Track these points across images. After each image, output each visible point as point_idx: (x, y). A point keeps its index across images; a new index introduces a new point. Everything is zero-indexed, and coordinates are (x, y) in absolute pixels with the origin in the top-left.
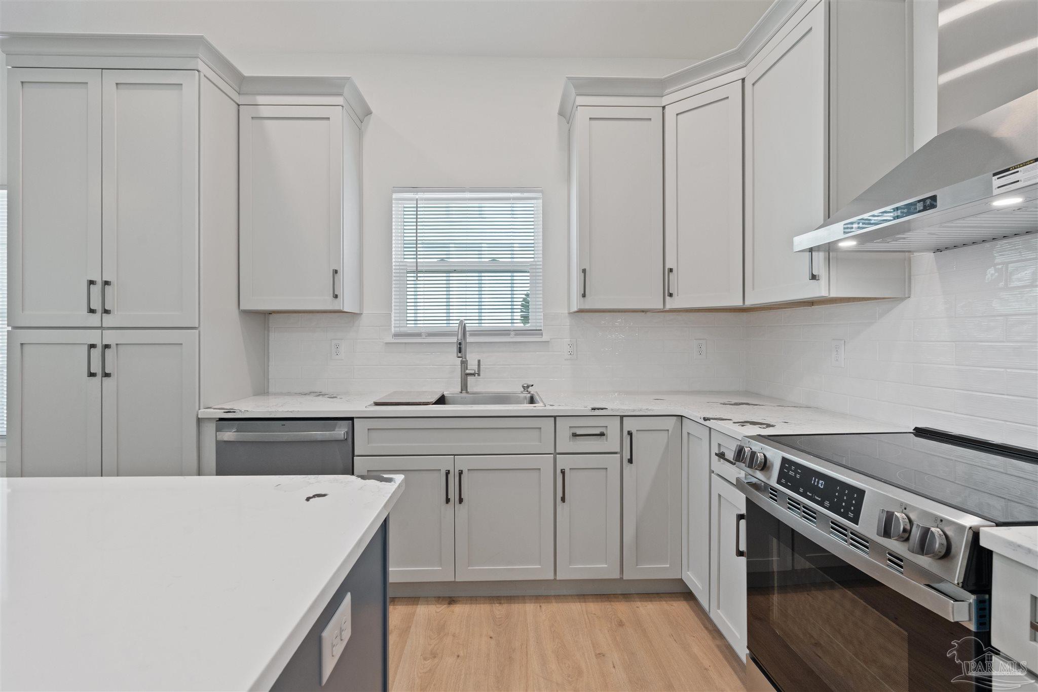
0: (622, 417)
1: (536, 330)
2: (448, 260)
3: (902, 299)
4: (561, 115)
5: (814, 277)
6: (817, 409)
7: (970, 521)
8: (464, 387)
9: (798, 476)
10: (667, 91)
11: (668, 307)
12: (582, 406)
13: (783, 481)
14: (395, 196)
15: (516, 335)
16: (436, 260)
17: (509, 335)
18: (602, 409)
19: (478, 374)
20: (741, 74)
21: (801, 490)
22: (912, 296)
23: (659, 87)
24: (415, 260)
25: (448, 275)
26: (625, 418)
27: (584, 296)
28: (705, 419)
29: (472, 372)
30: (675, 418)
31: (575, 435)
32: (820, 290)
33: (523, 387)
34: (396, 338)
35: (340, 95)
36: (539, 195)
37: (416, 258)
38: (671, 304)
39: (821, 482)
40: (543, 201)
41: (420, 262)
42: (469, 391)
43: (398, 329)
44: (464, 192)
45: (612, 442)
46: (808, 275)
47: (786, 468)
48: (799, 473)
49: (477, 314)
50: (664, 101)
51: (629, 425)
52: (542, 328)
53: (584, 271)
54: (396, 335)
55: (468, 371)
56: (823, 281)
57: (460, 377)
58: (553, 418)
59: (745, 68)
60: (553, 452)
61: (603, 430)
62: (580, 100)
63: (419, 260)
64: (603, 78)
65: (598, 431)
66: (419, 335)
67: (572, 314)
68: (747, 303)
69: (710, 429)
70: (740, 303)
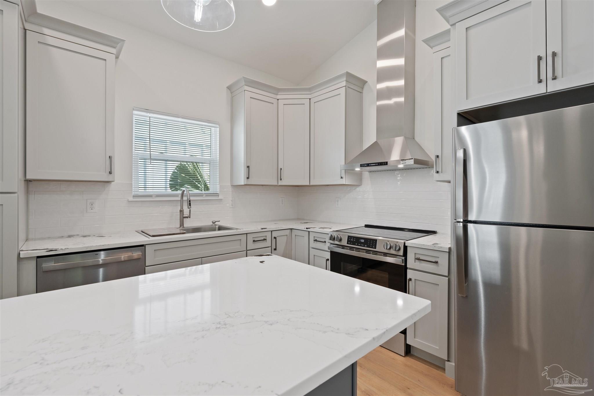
0: (272, 231)
1: (214, 194)
2: (166, 154)
3: (360, 186)
4: (228, 89)
5: (342, 178)
6: (330, 222)
7: (403, 241)
8: (182, 224)
9: (355, 240)
10: (280, 93)
11: (280, 184)
12: (257, 228)
13: (349, 243)
14: (135, 112)
15: (206, 196)
16: (157, 153)
17: (202, 196)
18: (265, 228)
19: (189, 217)
20: (309, 97)
21: (356, 244)
22: (362, 185)
23: (277, 91)
24: (149, 152)
25: (166, 162)
26: (273, 232)
27: (248, 178)
28: (307, 228)
29: (187, 216)
30: (289, 230)
31: (254, 241)
32: (343, 181)
33: (213, 222)
34: (135, 198)
35: (115, 47)
36: (218, 126)
37: (150, 151)
38: (281, 183)
39: (362, 240)
40: (219, 129)
41: (152, 154)
42: (184, 226)
43: (136, 193)
44: (179, 117)
45: (268, 243)
46: (340, 177)
47: (350, 239)
48: (355, 239)
49: (164, 185)
50: (279, 97)
51: (275, 234)
52: (218, 193)
53: (248, 167)
54: (134, 196)
55: (184, 216)
56: (344, 179)
57: (179, 219)
58: (246, 234)
59: (310, 95)
60: (246, 250)
61: (265, 238)
62: (246, 88)
63: (151, 153)
64: (258, 82)
65: (262, 239)
66: (150, 196)
67: (233, 186)
68: (311, 184)
69: (309, 232)
70: (308, 184)
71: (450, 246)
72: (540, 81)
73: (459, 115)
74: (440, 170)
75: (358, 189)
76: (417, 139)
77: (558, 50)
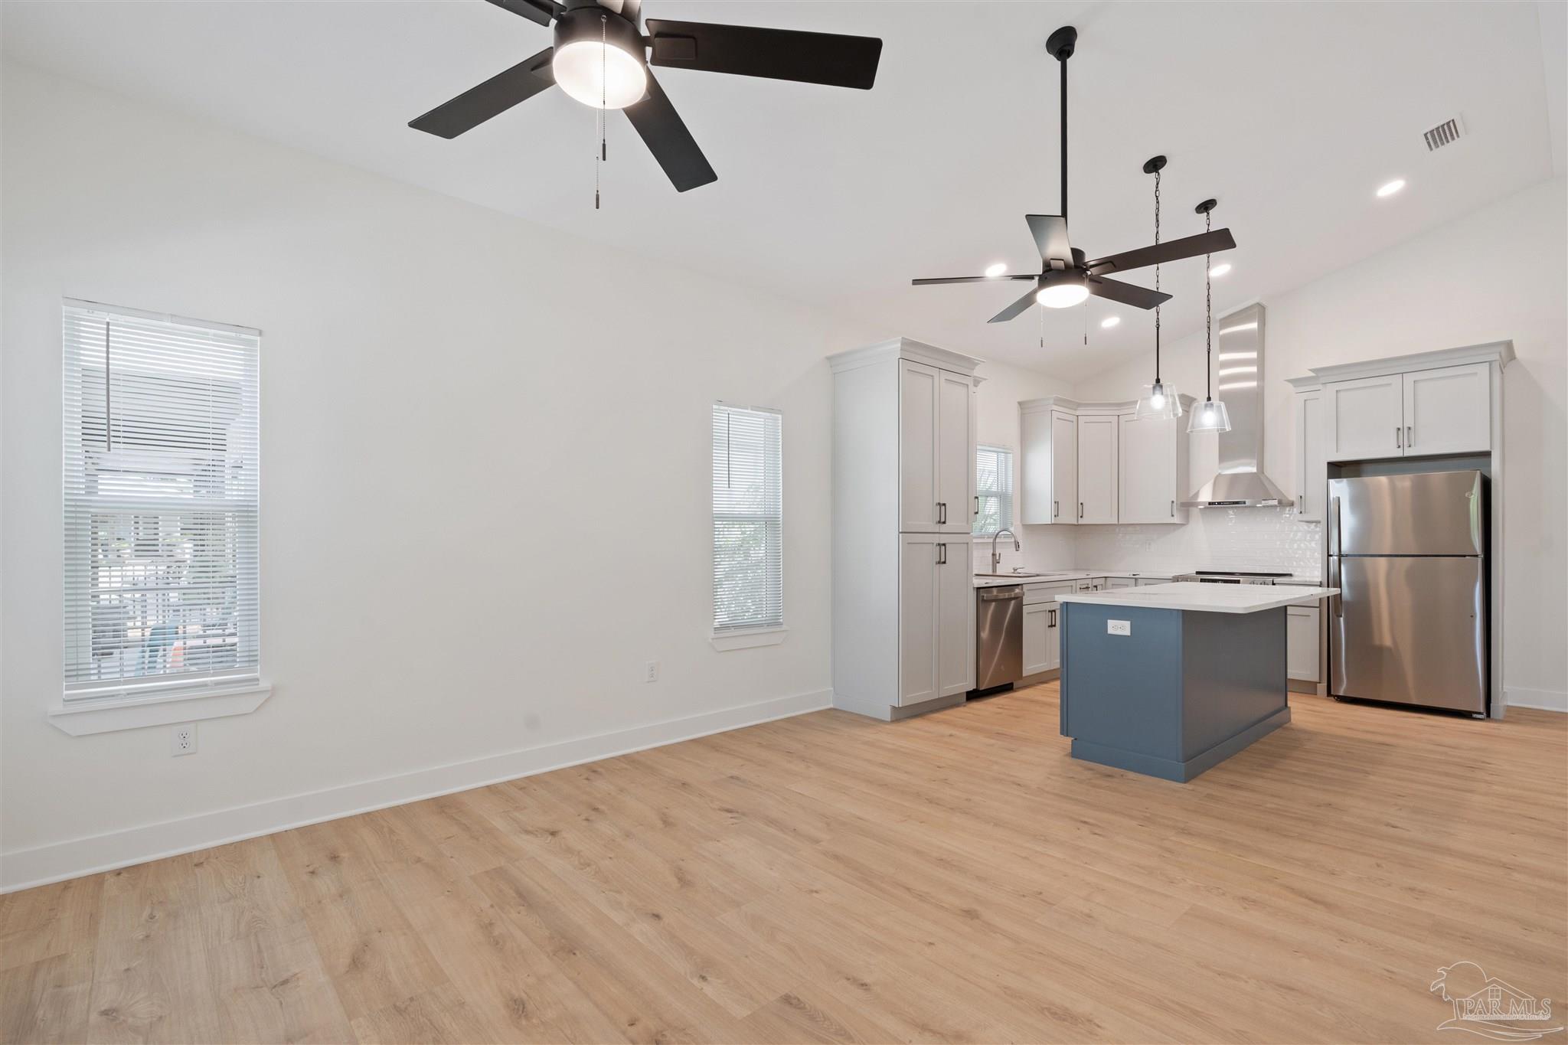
3: (1186, 524)
4: (1019, 406)
5: (1173, 516)
8: (994, 570)
10: (1081, 408)
11: (1080, 523)
20: (1118, 413)
22: (1190, 524)
23: (1077, 405)
27: (1057, 516)
30: (1104, 578)
32: (1174, 520)
33: (1014, 569)
38: (1081, 521)
50: (1078, 413)
53: (1058, 503)
55: (997, 561)
56: (1175, 517)
59: (1119, 411)
62: (1055, 407)
64: (1064, 399)
67: (1023, 525)
68: (1120, 523)
69: (1136, 579)
70: (1117, 523)
71: (1320, 580)
72: (1399, 447)
73: (1329, 463)
74: (1303, 511)
75: (1184, 528)
76: (1266, 473)
77: (1412, 426)
